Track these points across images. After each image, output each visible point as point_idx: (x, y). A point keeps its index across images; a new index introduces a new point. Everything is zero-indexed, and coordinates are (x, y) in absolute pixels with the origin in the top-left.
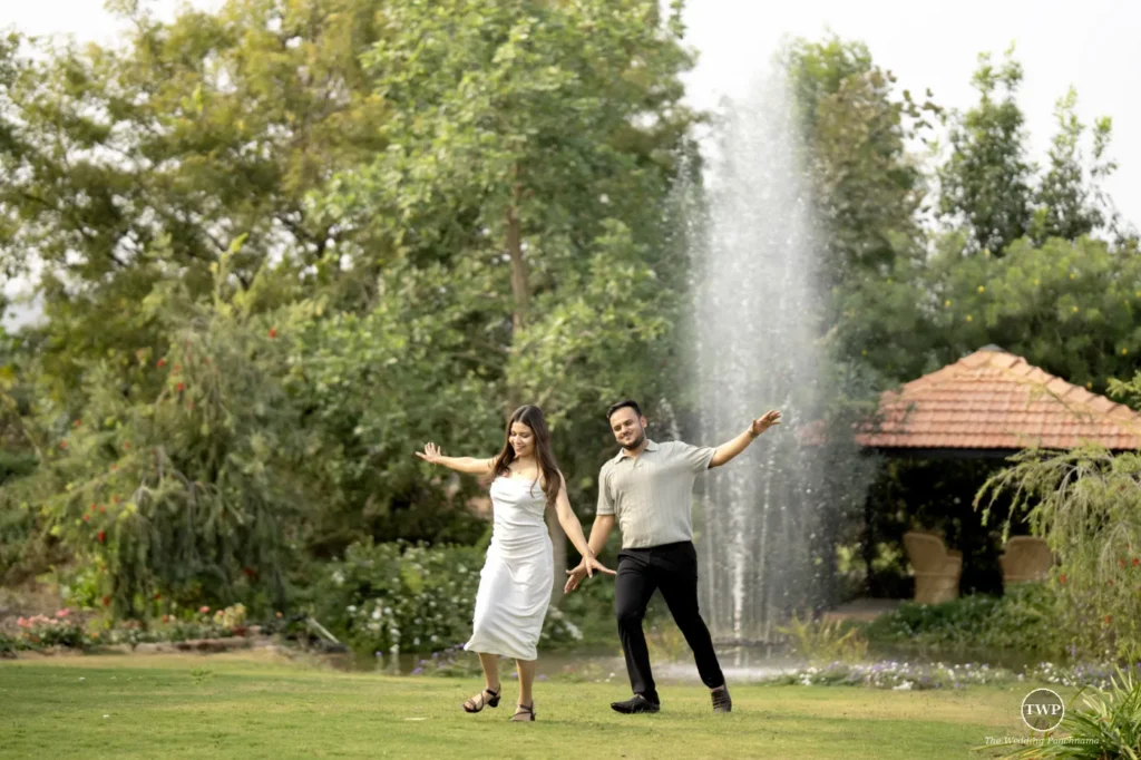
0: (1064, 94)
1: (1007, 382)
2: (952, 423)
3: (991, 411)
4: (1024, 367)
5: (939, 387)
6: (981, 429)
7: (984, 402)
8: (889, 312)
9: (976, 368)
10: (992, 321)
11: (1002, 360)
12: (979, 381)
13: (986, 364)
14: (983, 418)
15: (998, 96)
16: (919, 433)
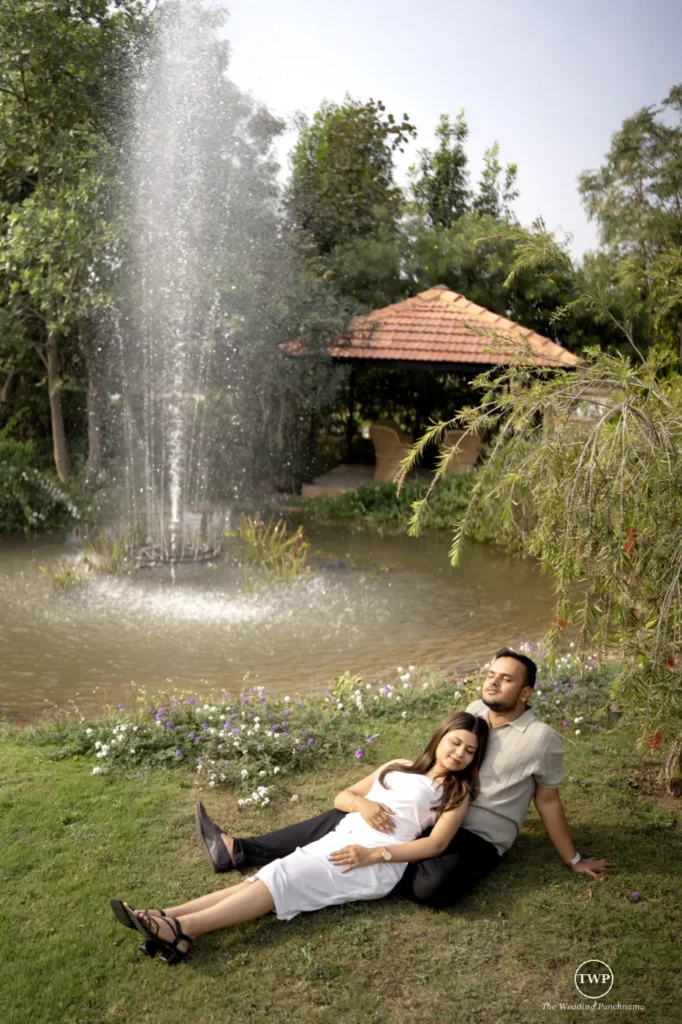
0: (491, 147)
1: (452, 312)
2: (408, 341)
3: (439, 333)
4: (464, 302)
5: (401, 314)
6: (430, 346)
7: (434, 326)
8: (370, 263)
9: (430, 301)
10: (442, 271)
11: (449, 296)
12: (432, 311)
13: (437, 298)
14: (432, 338)
15: (452, 144)
16: (383, 348)
